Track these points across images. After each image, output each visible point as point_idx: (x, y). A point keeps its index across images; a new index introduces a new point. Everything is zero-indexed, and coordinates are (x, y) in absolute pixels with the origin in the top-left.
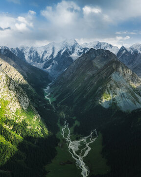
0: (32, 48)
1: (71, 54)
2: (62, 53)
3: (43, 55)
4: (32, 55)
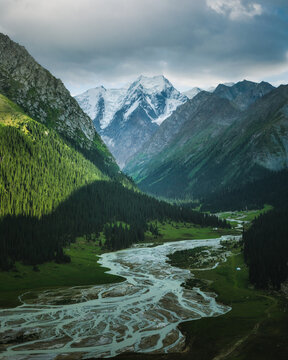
2: (126, 115)
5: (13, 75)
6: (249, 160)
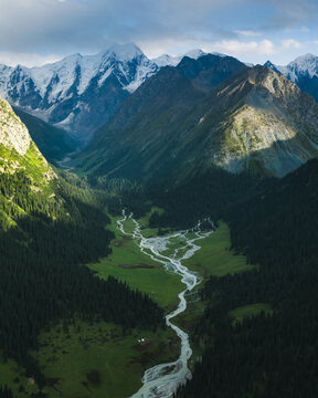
0: (19, 69)
1: (127, 84)
2: (100, 82)
3: (49, 88)
4: (18, 89)
6: (205, 158)
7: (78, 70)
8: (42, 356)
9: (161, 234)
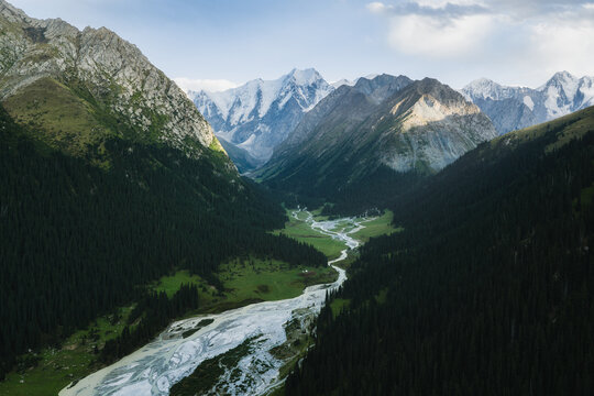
0: (202, 93)
1: (307, 106)
2: (281, 105)
3: (231, 112)
5: (116, 78)
6: (376, 159)
7: (259, 94)
8: (222, 277)
9: (331, 219)
